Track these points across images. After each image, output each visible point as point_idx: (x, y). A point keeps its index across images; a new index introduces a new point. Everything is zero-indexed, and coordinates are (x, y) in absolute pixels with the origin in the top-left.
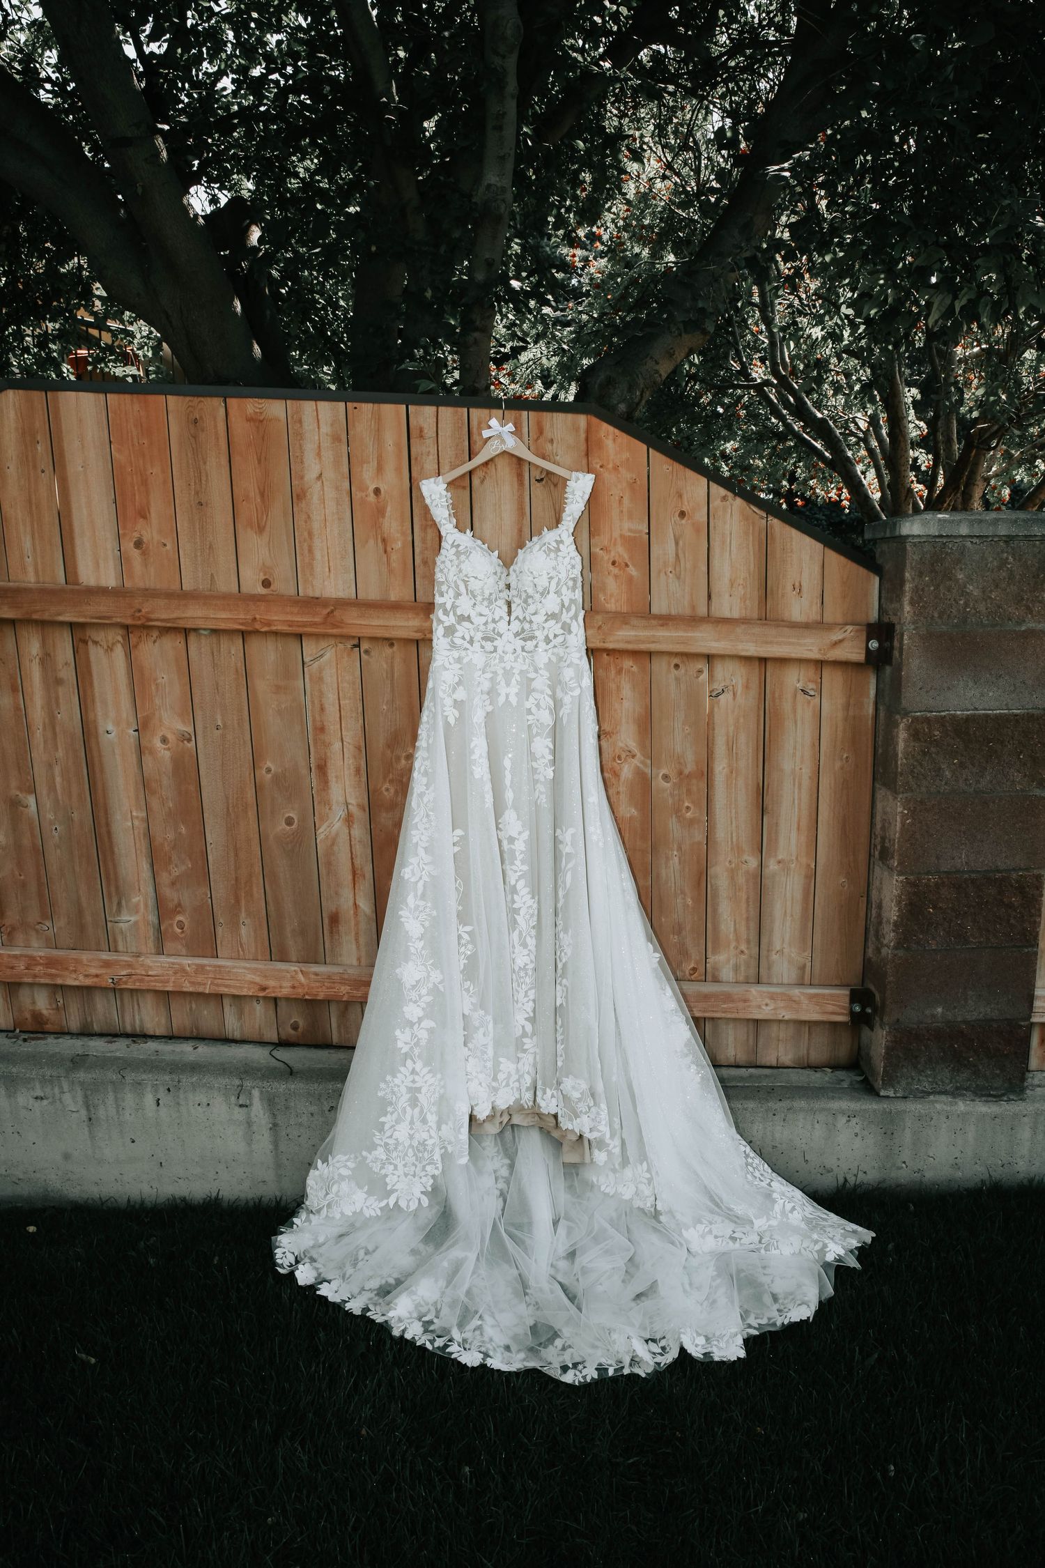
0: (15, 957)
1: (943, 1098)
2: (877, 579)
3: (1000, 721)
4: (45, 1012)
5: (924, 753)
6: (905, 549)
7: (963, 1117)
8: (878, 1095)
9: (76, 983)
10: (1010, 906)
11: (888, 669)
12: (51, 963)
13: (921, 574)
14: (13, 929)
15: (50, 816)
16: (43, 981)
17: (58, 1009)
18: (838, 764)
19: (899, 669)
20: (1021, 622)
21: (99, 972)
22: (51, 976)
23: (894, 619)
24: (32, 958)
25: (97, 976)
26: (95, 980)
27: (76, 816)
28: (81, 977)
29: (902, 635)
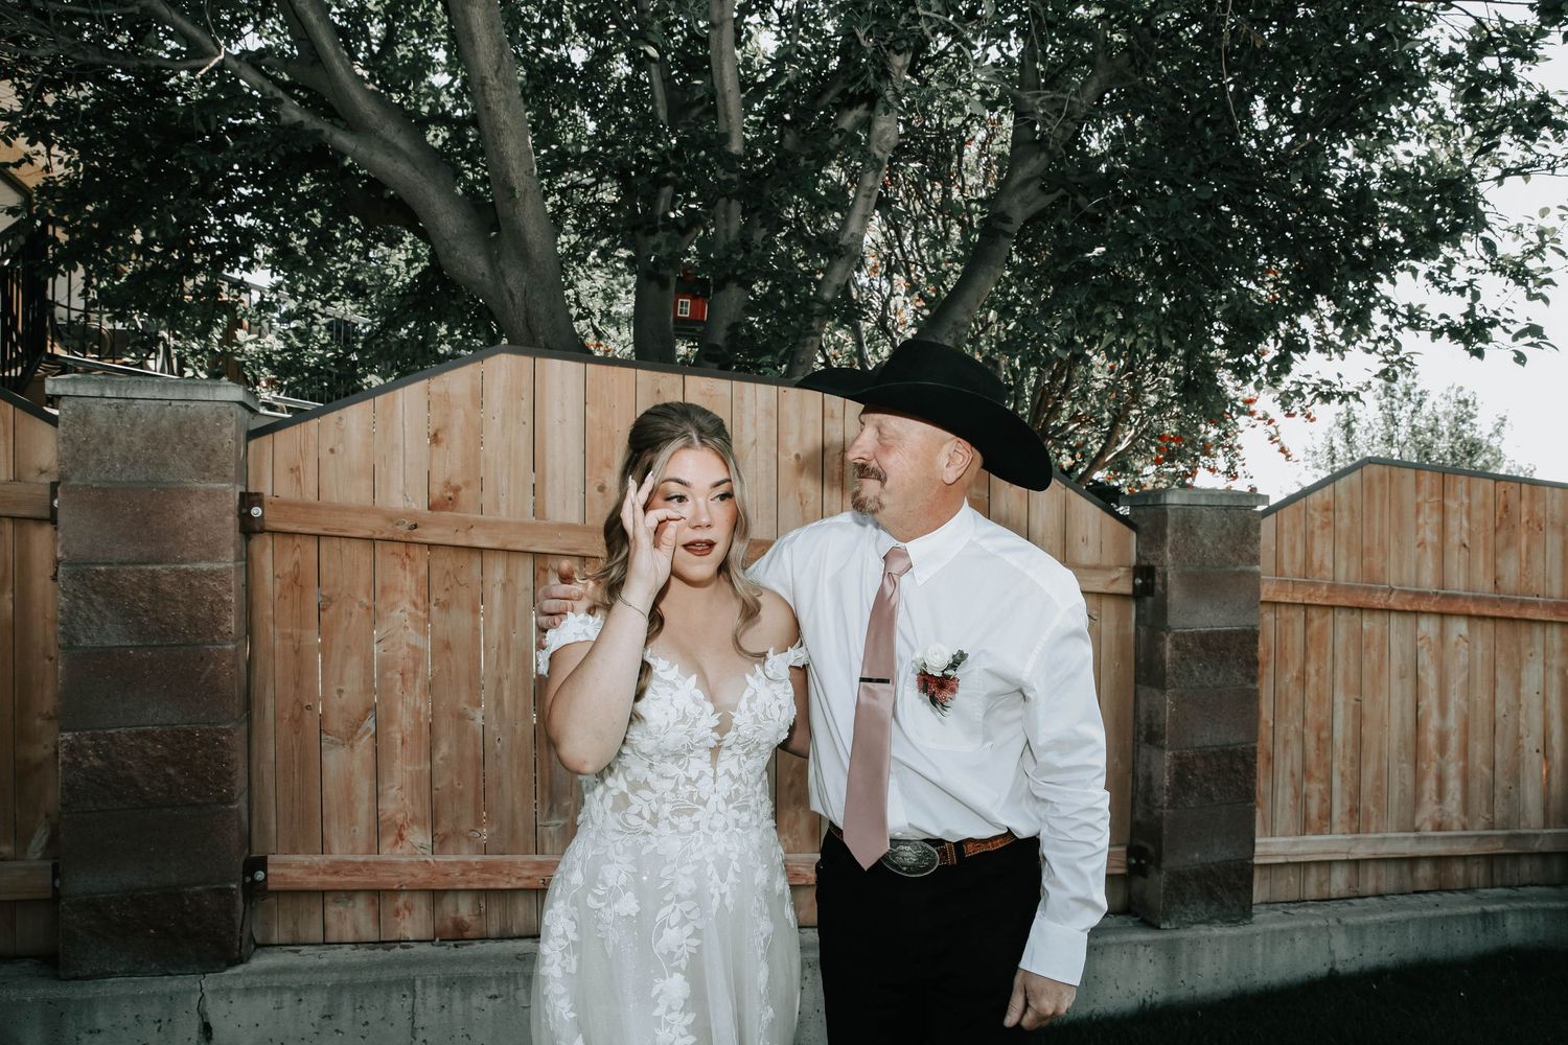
0: (452, 863)
1: (1202, 926)
2: (1134, 535)
3: (1228, 635)
4: (467, 919)
5: (1183, 659)
6: (1165, 514)
7: (1219, 939)
8: (1158, 928)
9: (509, 886)
10: (1237, 771)
11: (1149, 600)
12: (486, 868)
13: (1176, 531)
14: (446, 837)
15: (494, 728)
16: (476, 886)
17: (480, 914)
18: (1113, 671)
19: (1164, 596)
20: (1236, 565)
21: (531, 874)
22: (485, 880)
23: (1153, 563)
24: (468, 864)
25: (529, 878)
26: (528, 881)
27: (519, 728)
28: (513, 880)
29: (1165, 575)
